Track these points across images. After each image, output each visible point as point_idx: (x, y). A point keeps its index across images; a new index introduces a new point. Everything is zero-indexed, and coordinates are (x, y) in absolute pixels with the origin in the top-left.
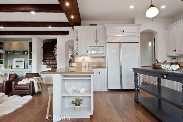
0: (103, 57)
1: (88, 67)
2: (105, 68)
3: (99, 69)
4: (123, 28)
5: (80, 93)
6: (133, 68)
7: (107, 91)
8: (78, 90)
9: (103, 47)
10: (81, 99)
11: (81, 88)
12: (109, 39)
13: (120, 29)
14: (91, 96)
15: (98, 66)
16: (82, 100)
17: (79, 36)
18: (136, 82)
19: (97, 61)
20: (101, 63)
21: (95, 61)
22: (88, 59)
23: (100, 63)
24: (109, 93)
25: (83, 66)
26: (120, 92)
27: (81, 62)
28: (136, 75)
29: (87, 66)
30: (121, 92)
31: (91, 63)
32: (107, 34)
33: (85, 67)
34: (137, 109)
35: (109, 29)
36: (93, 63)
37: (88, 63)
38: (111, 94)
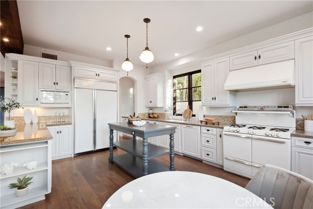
0: (67, 108)
1: (38, 123)
2: (70, 124)
3: (60, 126)
4: (98, 71)
5: (27, 169)
6: (108, 124)
7: (73, 156)
8: (24, 165)
9: (67, 93)
10: (28, 178)
11: (29, 162)
12: (78, 83)
13: (95, 72)
14: (47, 170)
15: (57, 121)
16: (31, 178)
17: (20, 72)
18: (111, 139)
19: (56, 113)
20: (64, 116)
21: (52, 113)
22: (37, 111)
23: (60, 117)
24: (76, 159)
25: (28, 122)
26: (92, 155)
27: (22, 116)
28: (112, 131)
29: (35, 121)
30: (94, 154)
31: (44, 116)
32: (75, 76)
33: (32, 123)
34: (111, 169)
35: (78, 69)
36: (48, 117)
37: (38, 117)
38: (79, 160)
